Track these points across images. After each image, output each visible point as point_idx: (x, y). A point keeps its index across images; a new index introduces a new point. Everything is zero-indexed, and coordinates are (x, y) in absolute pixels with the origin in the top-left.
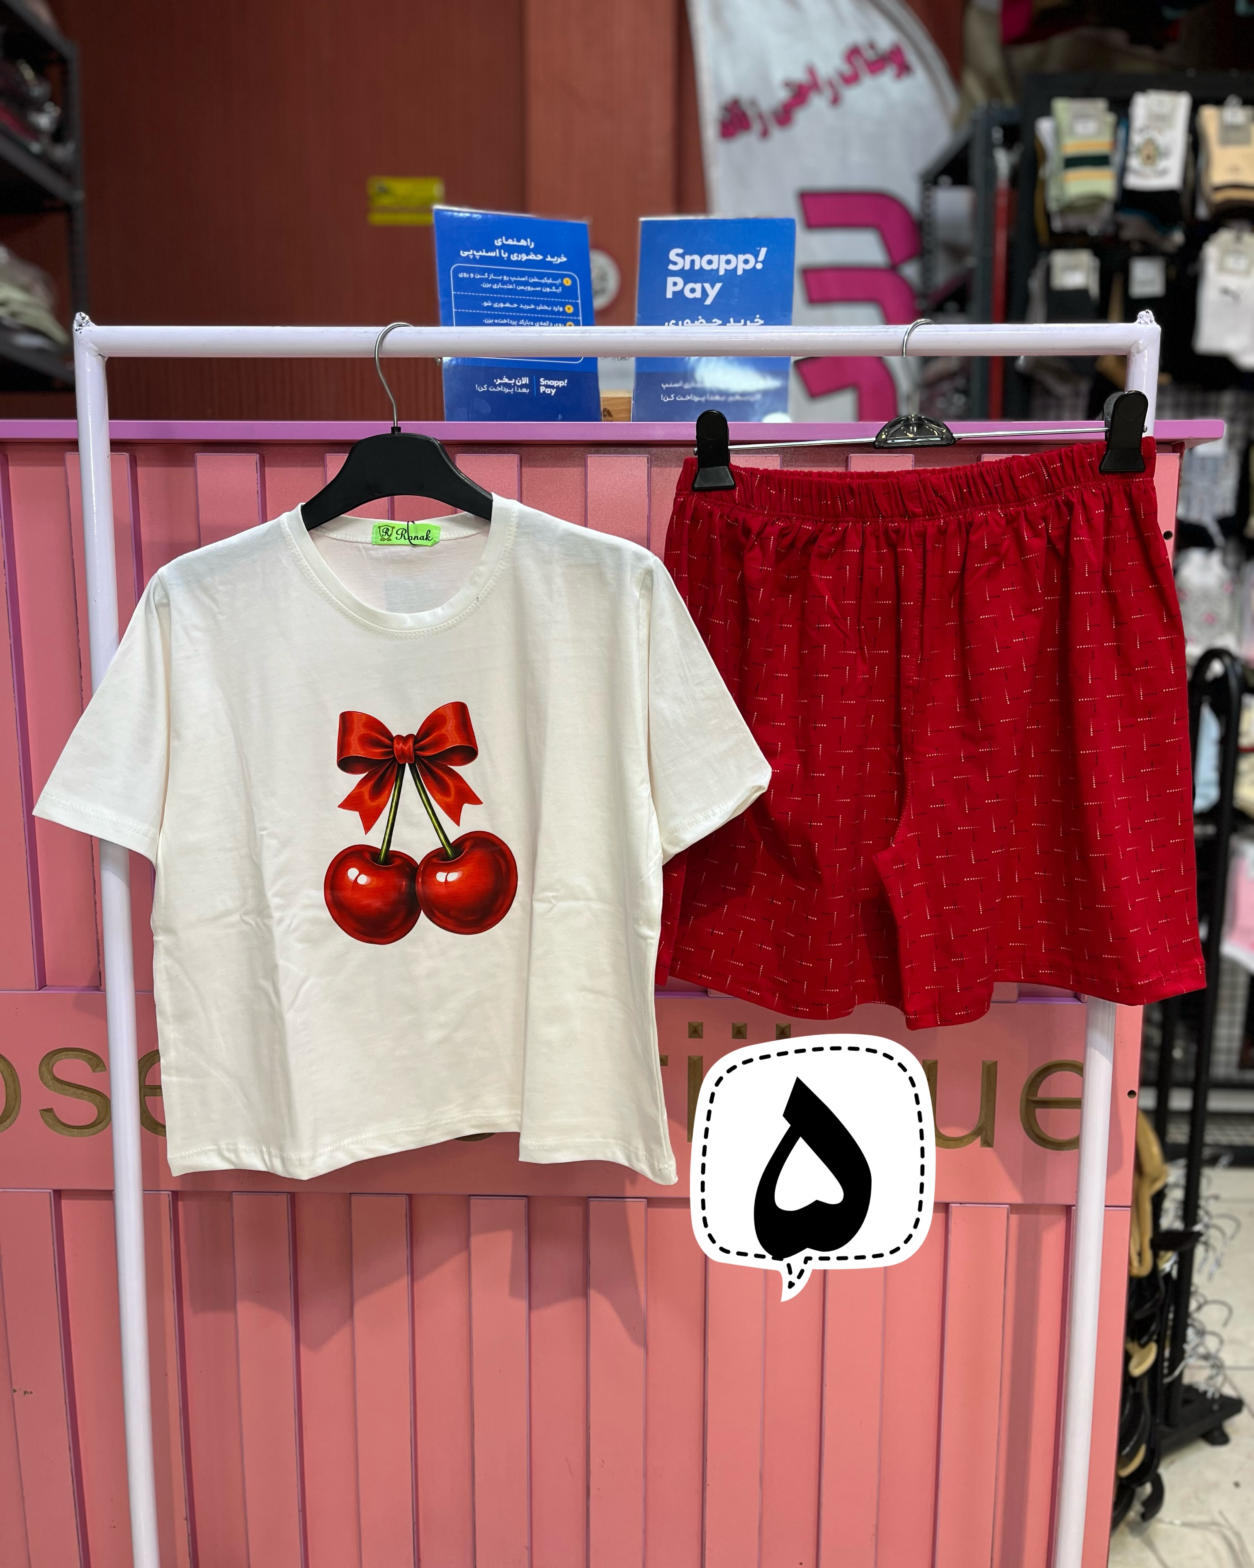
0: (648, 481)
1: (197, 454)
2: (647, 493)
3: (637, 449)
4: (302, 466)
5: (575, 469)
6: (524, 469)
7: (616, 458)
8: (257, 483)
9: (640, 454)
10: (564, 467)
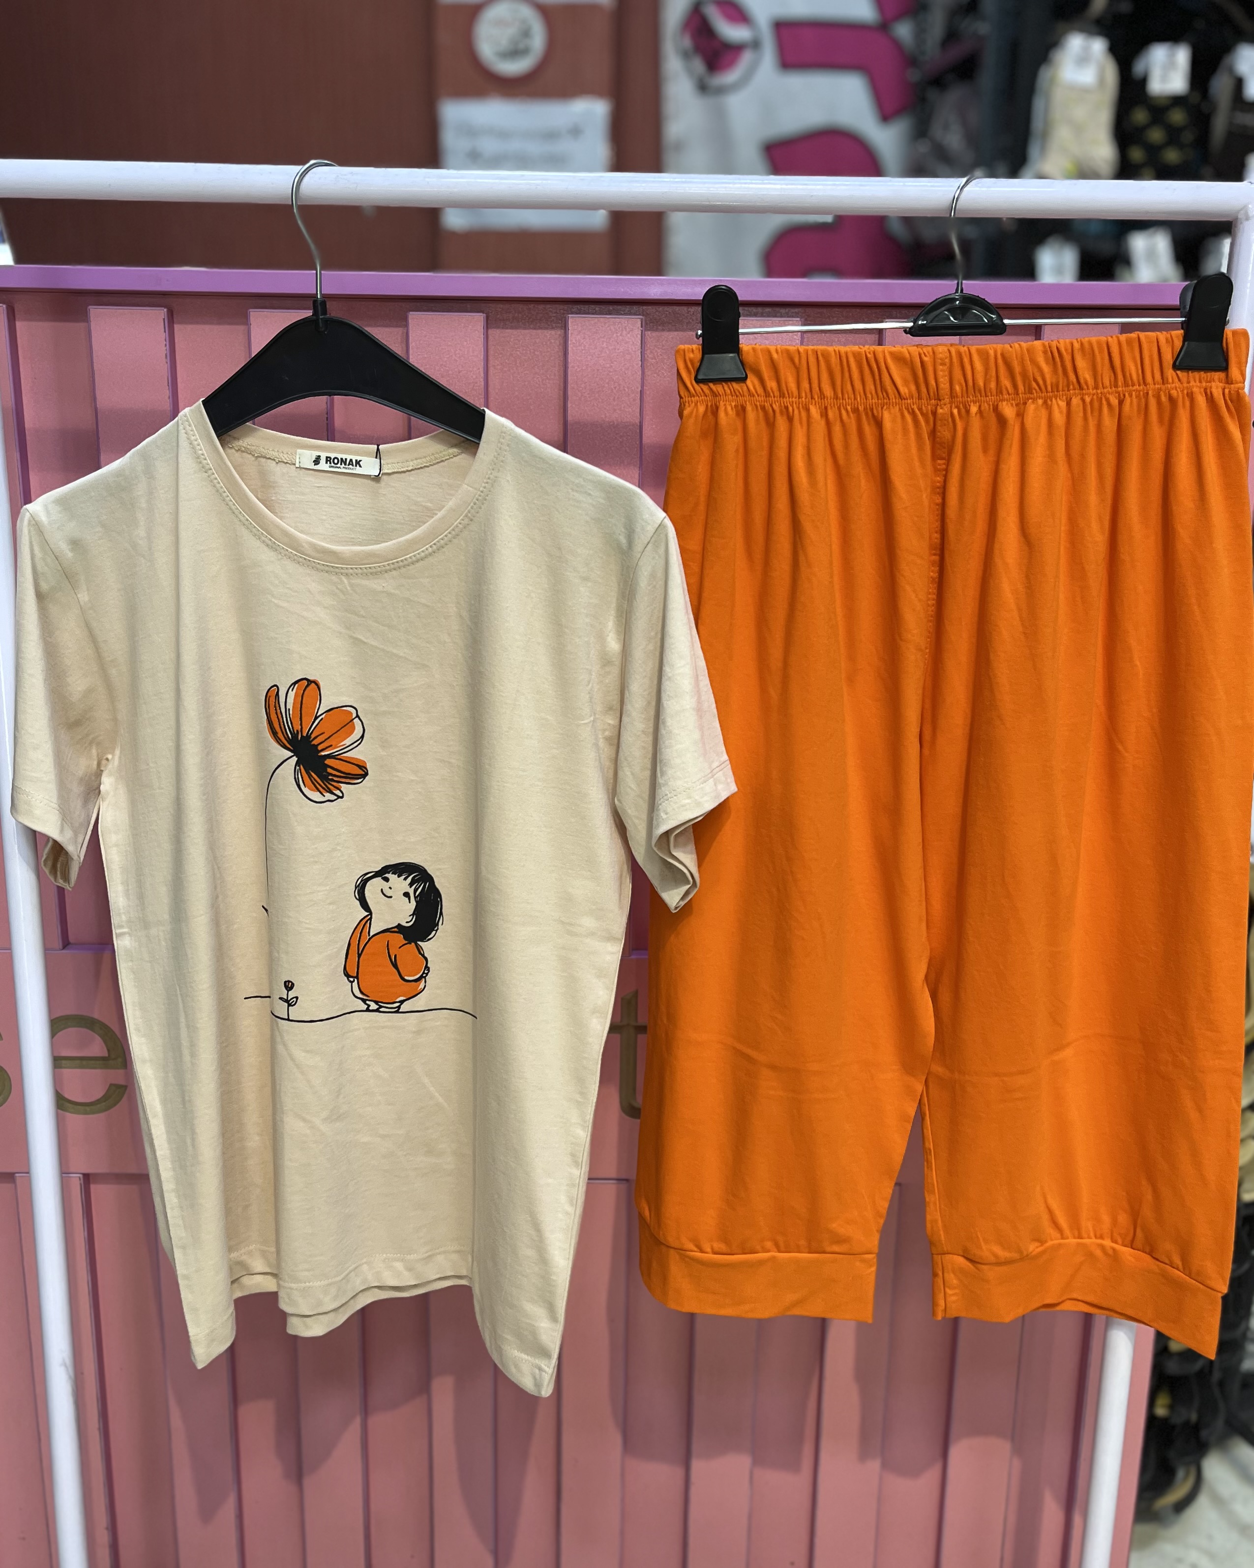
0: (641, 348)
1: (90, 307)
2: (640, 363)
3: (628, 307)
4: (219, 324)
5: (553, 332)
6: (490, 331)
7: (601, 319)
8: (166, 345)
9: (630, 314)
10: (540, 328)
